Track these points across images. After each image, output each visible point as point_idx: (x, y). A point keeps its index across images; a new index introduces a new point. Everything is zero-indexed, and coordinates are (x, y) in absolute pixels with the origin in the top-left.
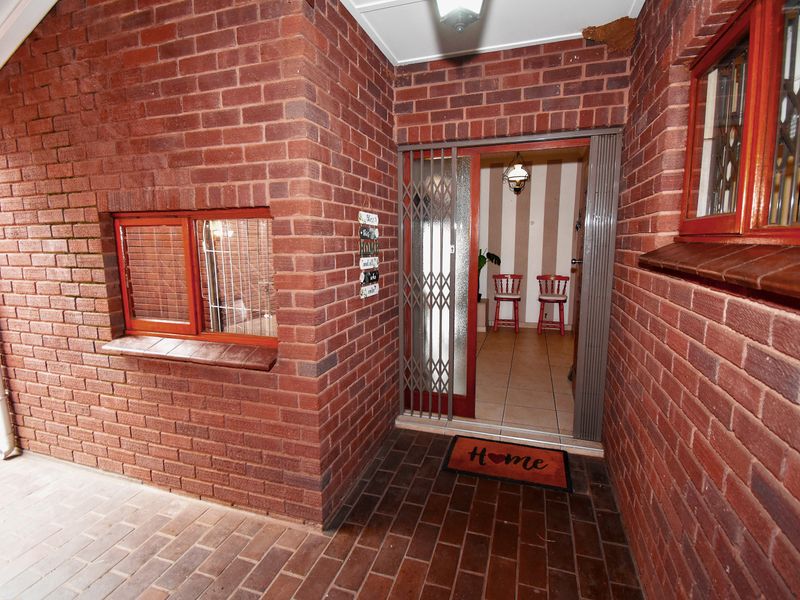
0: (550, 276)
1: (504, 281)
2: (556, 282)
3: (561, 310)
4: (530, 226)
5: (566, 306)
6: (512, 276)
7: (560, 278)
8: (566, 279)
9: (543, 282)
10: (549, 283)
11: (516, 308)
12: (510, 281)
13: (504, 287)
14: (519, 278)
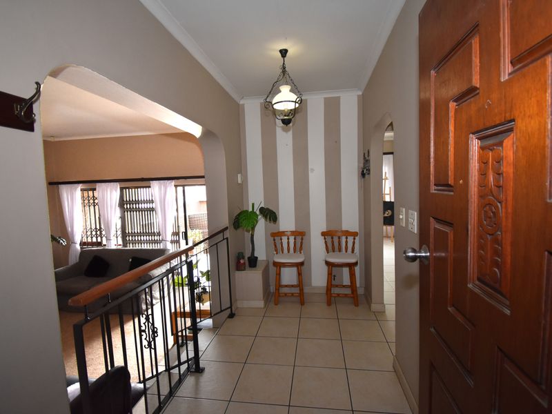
0: (336, 231)
1: (285, 240)
2: (344, 239)
3: (352, 275)
4: (310, 174)
5: (357, 269)
6: (293, 233)
7: (347, 234)
8: (355, 234)
9: (329, 239)
10: (336, 239)
11: (299, 274)
12: (292, 239)
13: (285, 246)
14: (301, 235)
